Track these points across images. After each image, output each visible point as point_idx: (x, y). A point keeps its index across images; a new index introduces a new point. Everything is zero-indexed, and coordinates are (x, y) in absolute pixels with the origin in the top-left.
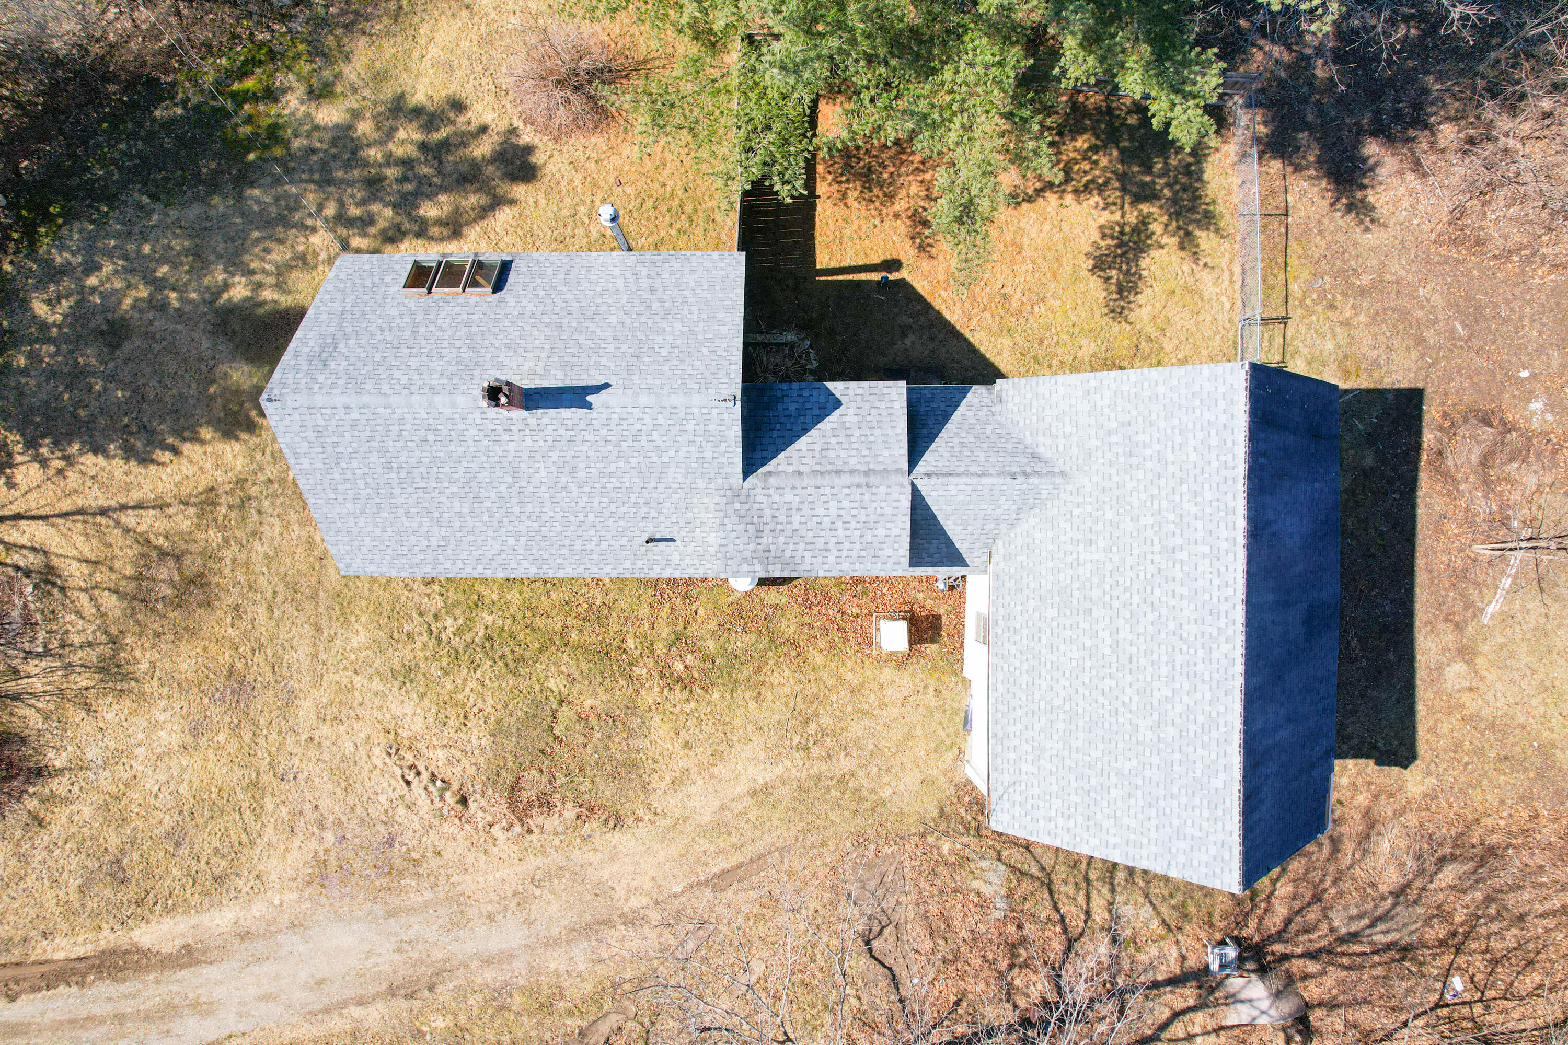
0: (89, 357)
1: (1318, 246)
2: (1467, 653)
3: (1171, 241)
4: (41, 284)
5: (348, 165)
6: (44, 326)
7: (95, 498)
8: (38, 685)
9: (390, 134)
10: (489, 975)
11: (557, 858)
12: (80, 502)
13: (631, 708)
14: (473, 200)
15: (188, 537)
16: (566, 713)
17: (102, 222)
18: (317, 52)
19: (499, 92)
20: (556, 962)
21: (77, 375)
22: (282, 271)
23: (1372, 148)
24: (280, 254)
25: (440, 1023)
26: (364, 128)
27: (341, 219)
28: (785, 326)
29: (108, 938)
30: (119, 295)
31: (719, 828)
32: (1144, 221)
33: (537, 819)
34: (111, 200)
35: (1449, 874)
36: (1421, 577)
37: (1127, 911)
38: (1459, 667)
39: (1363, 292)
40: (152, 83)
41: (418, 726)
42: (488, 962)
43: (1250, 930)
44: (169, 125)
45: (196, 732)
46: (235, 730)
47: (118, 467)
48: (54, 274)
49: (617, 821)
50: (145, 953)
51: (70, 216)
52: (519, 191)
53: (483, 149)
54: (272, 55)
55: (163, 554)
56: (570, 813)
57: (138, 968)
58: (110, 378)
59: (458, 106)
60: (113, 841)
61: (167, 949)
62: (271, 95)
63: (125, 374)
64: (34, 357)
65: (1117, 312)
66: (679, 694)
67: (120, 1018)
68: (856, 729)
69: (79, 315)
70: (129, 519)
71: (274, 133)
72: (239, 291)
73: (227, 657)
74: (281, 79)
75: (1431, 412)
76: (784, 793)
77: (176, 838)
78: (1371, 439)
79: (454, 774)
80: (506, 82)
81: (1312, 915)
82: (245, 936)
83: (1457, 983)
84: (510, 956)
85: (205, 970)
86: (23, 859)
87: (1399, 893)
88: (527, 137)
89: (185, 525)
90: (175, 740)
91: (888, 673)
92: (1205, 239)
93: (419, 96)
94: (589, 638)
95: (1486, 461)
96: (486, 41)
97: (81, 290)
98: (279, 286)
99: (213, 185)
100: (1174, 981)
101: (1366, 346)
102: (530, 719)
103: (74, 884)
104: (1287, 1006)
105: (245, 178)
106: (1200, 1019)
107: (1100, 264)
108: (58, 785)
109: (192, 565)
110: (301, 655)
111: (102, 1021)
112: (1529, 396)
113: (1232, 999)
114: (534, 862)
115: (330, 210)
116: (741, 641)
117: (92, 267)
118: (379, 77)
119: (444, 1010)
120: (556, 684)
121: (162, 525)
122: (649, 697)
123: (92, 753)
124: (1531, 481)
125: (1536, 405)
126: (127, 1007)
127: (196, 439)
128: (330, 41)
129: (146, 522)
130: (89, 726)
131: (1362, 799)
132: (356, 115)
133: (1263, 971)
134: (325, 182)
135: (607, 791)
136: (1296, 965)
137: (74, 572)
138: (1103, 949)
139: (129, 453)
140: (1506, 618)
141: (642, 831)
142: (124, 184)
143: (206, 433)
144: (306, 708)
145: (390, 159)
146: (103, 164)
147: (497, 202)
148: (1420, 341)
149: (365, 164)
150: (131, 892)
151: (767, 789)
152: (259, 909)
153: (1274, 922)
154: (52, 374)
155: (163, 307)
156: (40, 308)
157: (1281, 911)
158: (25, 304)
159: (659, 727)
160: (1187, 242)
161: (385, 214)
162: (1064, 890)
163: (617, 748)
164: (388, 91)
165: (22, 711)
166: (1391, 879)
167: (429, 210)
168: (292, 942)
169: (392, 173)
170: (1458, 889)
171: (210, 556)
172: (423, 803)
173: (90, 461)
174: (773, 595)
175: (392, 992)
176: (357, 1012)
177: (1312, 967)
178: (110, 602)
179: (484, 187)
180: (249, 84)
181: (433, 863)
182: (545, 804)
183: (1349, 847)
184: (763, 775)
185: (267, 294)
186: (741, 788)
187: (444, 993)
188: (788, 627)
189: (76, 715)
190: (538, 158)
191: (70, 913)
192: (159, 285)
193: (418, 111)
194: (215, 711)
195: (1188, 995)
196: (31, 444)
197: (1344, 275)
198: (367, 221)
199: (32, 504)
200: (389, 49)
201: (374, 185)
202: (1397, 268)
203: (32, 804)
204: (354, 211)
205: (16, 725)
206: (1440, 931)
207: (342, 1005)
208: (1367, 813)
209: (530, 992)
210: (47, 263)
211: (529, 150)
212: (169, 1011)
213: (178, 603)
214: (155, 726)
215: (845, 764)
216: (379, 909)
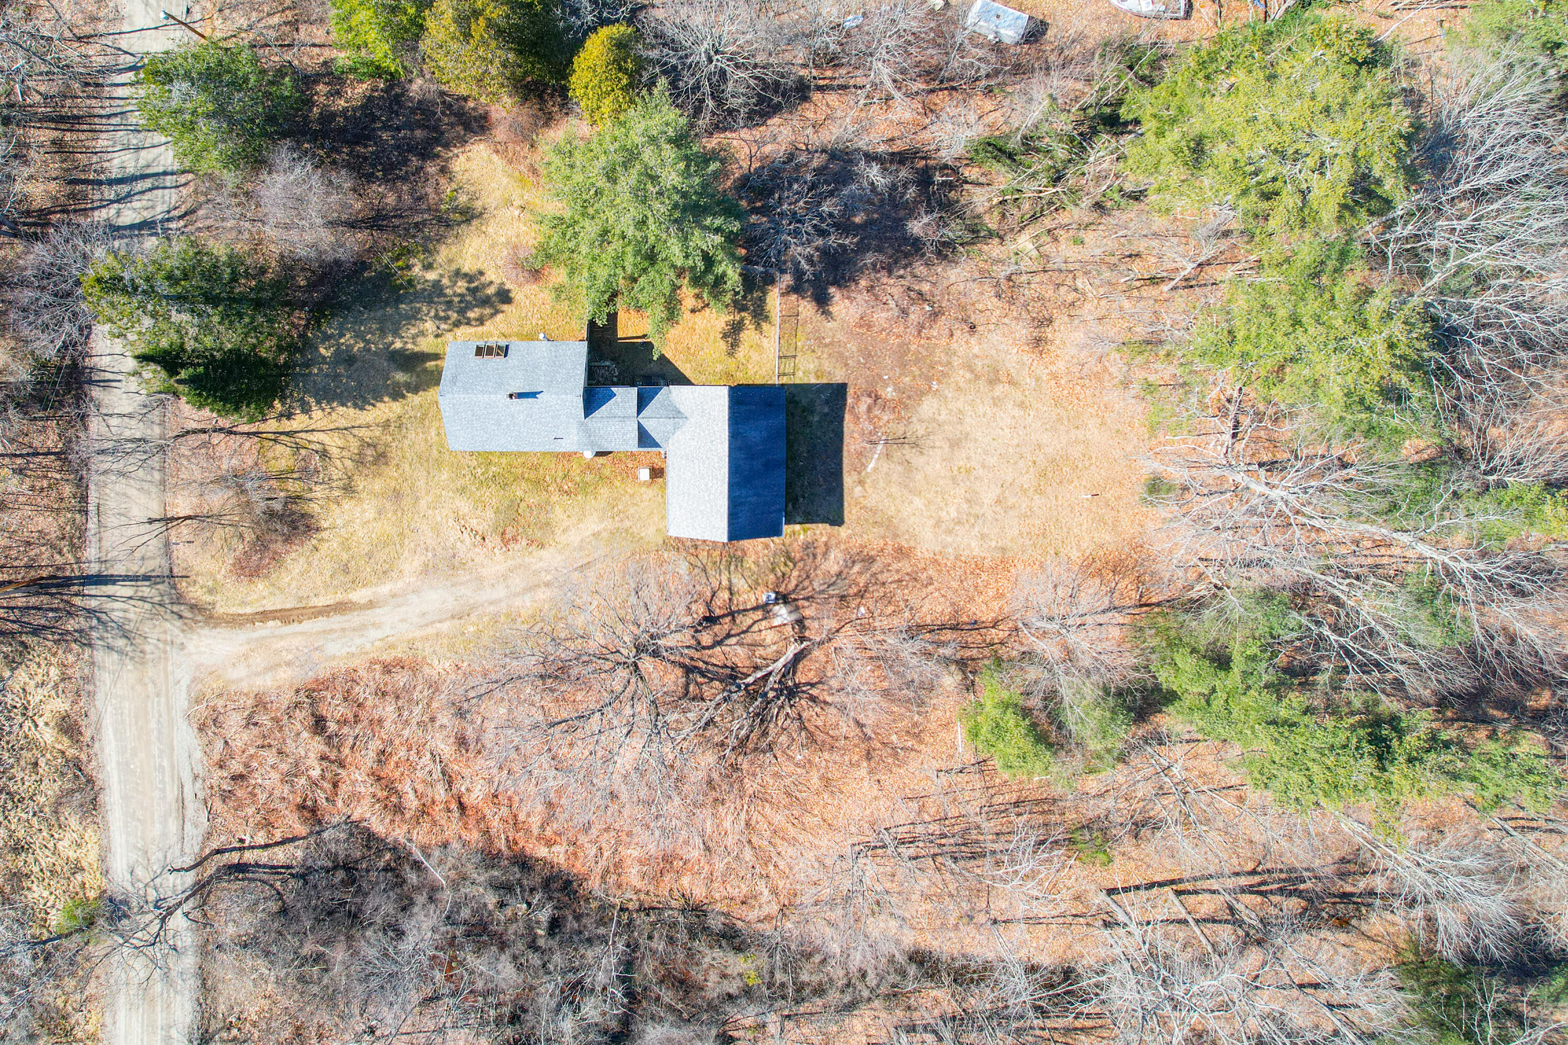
0: (341, 370)
1: (809, 328)
2: (861, 483)
3: (752, 327)
4: (323, 342)
5: (439, 296)
6: (324, 358)
7: (343, 423)
8: (319, 495)
9: (455, 283)
10: (491, 609)
11: (519, 561)
12: (337, 425)
13: (547, 503)
14: (488, 311)
15: (379, 438)
16: (523, 505)
17: (345, 318)
18: (426, 250)
19: (498, 267)
20: (518, 602)
21: (336, 377)
22: (414, 337)
23: (832, 290)
24: (413, 331)
25: (472, 629)
26: (445, 281)
27: (437, 317)
28: (606, 359)
29: (339, 597)
30: (352, 346)
31: (581, 548)
32: (742, 319)
33: (511, 545)
34: (348, 309)
35: (856, 568)
36: (845, 454)
37: (734, 581)
38: (859, 488)
39: (826, 345)
40: (363, 263)
41: (466, 510)
42: (491, 603)
43: (782, 589)
44: (369, 279)
45: (380, 513)
46: (395, 512)
47: (352, 411)
48: (327, 338)
49: (542, 546)
50: (353, 604)
51: (333, 315)
52: (505, 307)
53: (491, 291)
54: (409, 252)
55: (369, 445)
56: (524, 542)
57: (351, 609)
58: (349, 377)
59: (481, 273)
60: (345, 557)
61: (362, 602)
62: (409, 267)
63: (355, 376)
64: (320, 370)
65: (731, 354)
66: (565, 497)
67: (343, 630)
68: (632, 510)
69: (338, 353)
70: (355, 431)
71: (410, 282)
72: (398, 345)
73: (393, 484)
74: (412, 261)
75: (850, 391)
76: (605, 534)
77: (370, 556)
78: (827, 402)
79: (480, 529)
80: (500, 263)
81: (806, 583)
82: (394, 596)
83: (862, 610)
84: (500, 600)
85: (378, 610)
86: (309, 564)
87: (839, 574)
88: (508, 286)
89: (378, 434)
90: (372, 516)
91: (643, 489)
92: (765, 326)
93: (466, 269)
94: (532, 476)
95: (869, 409)
96: (492, 246)
97: (339, 345)
98: (414, 343)
99: (387, 303)
100: (754, 609)
101: (827, 366)
102: (509, 507)
103: (328, 574)
104: (794, 617)
105: (399, 300)
106: (764, 623)
107: (725, 336)
108: (325, 535)
109: (381, 449)
110: (421, 483)
111: (335, 631)
112: (887, 385)
113: (775, 615)
114: (510, 562)
115: (432, 314)
116: (589, 478)
117: (342, 335)
118: (450, 261)
119: (473, 624)
120: (519, 493)
121: (369, 433)
122: (554, 498)
123: (339, 522)
124: (886, 418)
125: (889, 389)
126: (346, 625)
127: (382, 401)
128: (431, 246)
129: (362, 433)
130: (338, 511)
131: (824, 539)
132: (442, 276)
133: (785, 603)
134: (430, 302)
135: (539, 534)
136: (800, 603)
137: (334, 452)
138: (726, 595)
139: (356, 406)
140: (875, 469)
141: (552, 550)
142: (354, 302)
143: (386, 399)
144: (423, 504)
145: (455, 294)
146: (345, 294)
147: (497, 312)
148: (846, 365)
149: (445, 295)
150: (350, 577)
151: (599, 533)
152: (400, 584)
153: (791, 586)
154: (327, 376)
155: (369, 350)
156: (322, 351)
157: (794, 582)
158: (317, 349)
159: (558, 510)
160: (758, 327)
161: (454, 316)
162: (711, 572)
163: (543, 518)
164: (454, 267)
165: (312, 505)
166: (835, 569)
167: (471, 315)
168: (413, 598)
169: (456, 299)
170: (860, 573)
171: (387, 445)
172: (467, 540)
173: (341, 409)
174: (601, 460)
175: (453, 617)
176: (438, 625)
177: (806, 604)
178: (349, 463)
179: (492, 306)
180: (400, 263)
181: (471, 564)
182: (514, 539)
183: (819, 557)
184: (596, 528)
185: (409, 346)
186: (589, 533)
187: (473, 617)
188: (607, 472)
189: (334, 507)
190: (512, 295)
191: (326, 586)
192: (368, 342)
193: (466, 275)
194: (388, 505)
195: (759, 614)
196: (318, 402)
197: (820, 339)
198: (447, 318)
199: (318, 425)
200: (454, 249)
201: (449, 304)
202: (839, 336)
203: (314, 542)
204: (442, 314)
205: (310, 511)
206: (854, 590)
207: (433, 622)
208: (826, 544)
209: (508, 615)
210: (325, 333)
211: (509, 291)
212: (363, 627)
213: (375, 463)
214: (364, 511)
215: (627, 523)
216: (448, 583)
